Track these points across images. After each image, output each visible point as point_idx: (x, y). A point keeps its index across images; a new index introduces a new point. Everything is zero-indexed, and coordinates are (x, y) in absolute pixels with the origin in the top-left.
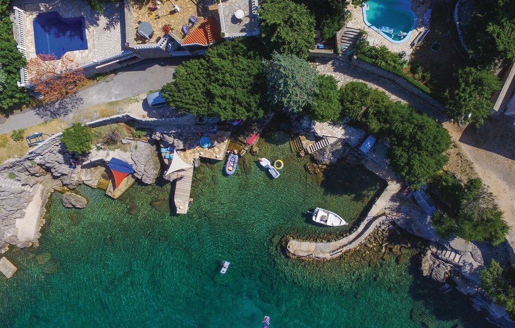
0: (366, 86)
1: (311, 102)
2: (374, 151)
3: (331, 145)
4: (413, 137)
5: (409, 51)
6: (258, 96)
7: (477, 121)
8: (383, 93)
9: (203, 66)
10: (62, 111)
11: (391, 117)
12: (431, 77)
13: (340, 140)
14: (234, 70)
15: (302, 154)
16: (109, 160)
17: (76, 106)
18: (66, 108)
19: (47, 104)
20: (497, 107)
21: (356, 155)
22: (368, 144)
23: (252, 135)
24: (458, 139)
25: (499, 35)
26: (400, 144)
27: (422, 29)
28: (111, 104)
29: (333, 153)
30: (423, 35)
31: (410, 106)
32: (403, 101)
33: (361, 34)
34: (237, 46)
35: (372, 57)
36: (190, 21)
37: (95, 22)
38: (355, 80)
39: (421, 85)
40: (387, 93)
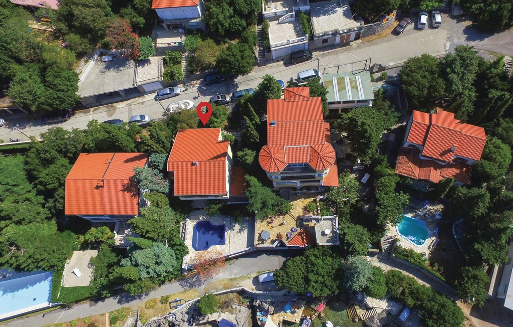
0: (401, 273)
1: (368, 285)
2: (410, 319)
3: (379, 314)
4: (439, 312)
5: (428, 252)
6: (338, 282)
7: (479, 303)
8: (413, 278)
9: (303, 261)
10: (197, 283)
11: (421, 296)
12: (444, 270)
13: (384, 310)
14: (324, 265)
15: (357, 320)
16: (220, 321)
17: (208, 280)
18: (200, 281)
19: (188, 278)
20: (491, 293)
21: (397, 322)
22: (405, 315)
23: (320, 304)
24: (469, 314)
25: (482, 250)
26: (430, 318)
27: (434, 238)
28: (231, 280)
29: (380, 320)
30: (435, 243)
31: (432, 288)
32: (427, 284)
33: (395, 241)
34: (326, 251)
35: (404, 256)
36: (292, 230)
37: (232, 228)
38: (393, 269)
39: (438, 274)
40: (416, 278)
